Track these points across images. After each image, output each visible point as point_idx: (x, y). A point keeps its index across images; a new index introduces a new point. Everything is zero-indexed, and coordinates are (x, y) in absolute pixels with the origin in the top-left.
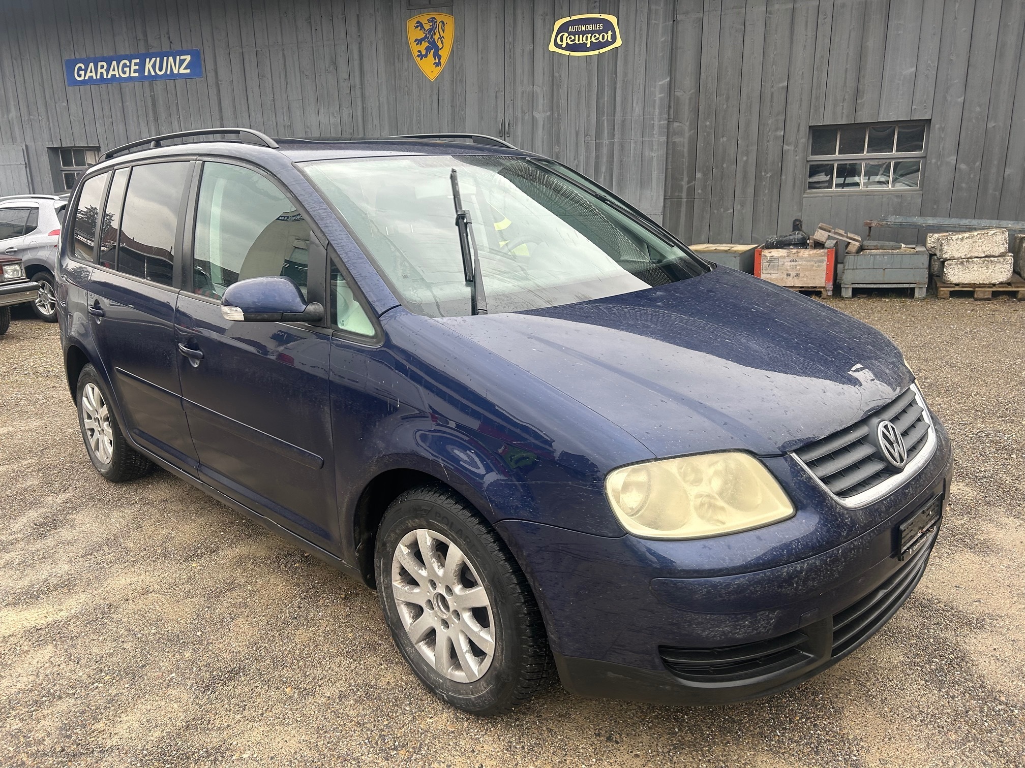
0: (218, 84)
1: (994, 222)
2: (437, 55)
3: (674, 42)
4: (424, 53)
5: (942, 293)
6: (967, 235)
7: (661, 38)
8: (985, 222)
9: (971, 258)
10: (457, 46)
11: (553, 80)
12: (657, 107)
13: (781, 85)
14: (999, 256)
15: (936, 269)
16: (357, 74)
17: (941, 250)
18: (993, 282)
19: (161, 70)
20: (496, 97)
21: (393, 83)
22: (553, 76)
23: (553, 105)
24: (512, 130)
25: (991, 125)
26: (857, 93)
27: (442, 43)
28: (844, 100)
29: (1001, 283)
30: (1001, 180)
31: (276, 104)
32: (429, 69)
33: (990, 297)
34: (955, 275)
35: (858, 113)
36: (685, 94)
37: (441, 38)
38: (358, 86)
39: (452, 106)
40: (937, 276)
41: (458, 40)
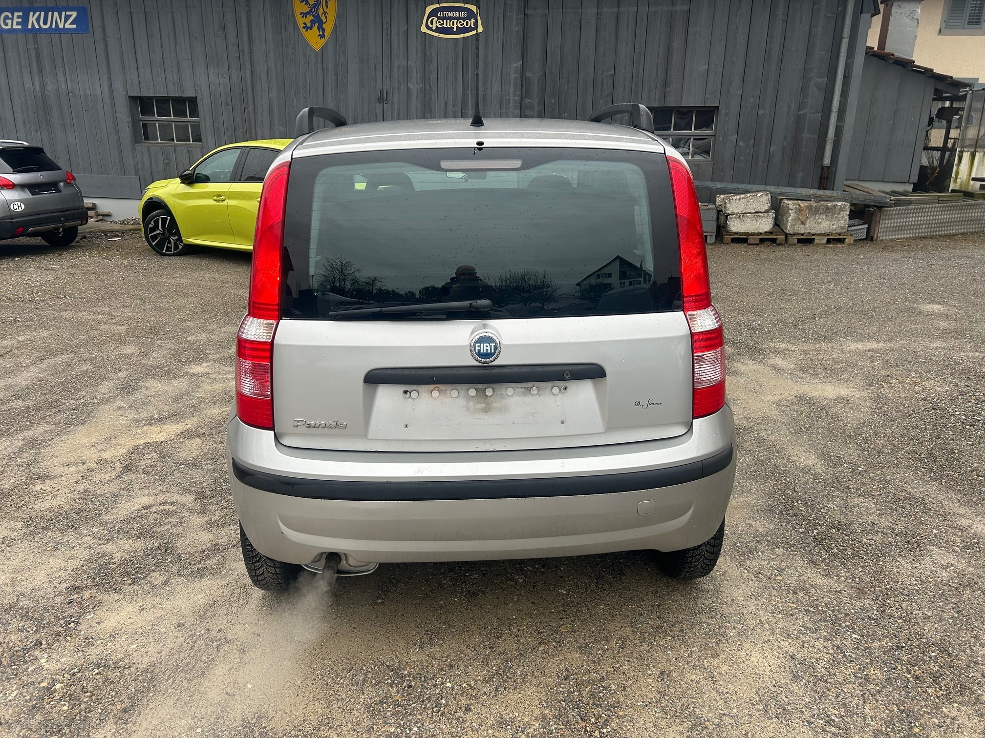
0: (106, 40)
1: (762, 187)
2: (321, 28)
3: (525, 32)
4: (309, 25)
5: (726, 239)
6: (742, 196)
7: (515, 28)
8: (755, 187)
9: (745, 213)
10: (340, 22)
11: (425, 57)
12: (512, 85)
13: (609, 73)
14: (764, 212)
15: (722, 222)
16: (246, 39)
17: (725, 207)
18: (760, 231)
19: (45, 23)
20: (375, 68)
21: (281, 50)
22: (425, 54)
23: (425, 78)
24: (389, 97)
25: (761, 112)
26: (666, 84)
27: (326, 18)
28: (656, 88)
29: (766, 232)
30: (767, 155)
31: (165, 62)
32: (313, 39)
33: (758, 242)
34: (736, 226)
35: (667, 99)
36: (534, 74)
37: (325, 13)
38: (247, 50)
39: (336, 74)
40: (724, 227)
41: (341, 16)
